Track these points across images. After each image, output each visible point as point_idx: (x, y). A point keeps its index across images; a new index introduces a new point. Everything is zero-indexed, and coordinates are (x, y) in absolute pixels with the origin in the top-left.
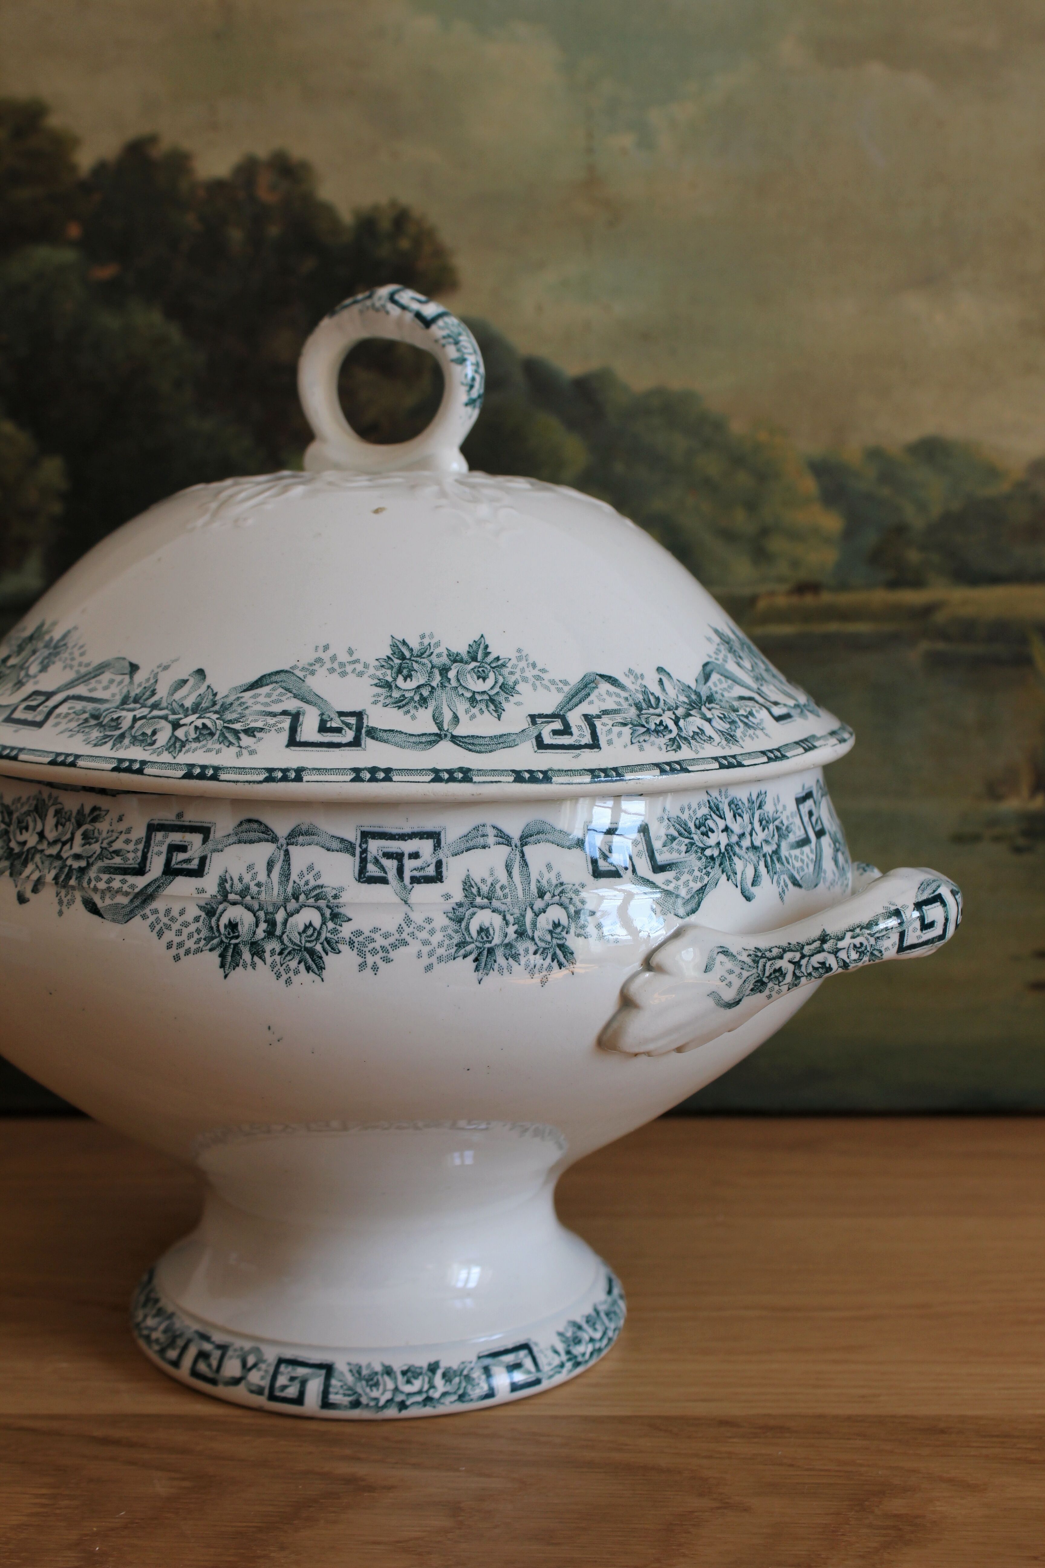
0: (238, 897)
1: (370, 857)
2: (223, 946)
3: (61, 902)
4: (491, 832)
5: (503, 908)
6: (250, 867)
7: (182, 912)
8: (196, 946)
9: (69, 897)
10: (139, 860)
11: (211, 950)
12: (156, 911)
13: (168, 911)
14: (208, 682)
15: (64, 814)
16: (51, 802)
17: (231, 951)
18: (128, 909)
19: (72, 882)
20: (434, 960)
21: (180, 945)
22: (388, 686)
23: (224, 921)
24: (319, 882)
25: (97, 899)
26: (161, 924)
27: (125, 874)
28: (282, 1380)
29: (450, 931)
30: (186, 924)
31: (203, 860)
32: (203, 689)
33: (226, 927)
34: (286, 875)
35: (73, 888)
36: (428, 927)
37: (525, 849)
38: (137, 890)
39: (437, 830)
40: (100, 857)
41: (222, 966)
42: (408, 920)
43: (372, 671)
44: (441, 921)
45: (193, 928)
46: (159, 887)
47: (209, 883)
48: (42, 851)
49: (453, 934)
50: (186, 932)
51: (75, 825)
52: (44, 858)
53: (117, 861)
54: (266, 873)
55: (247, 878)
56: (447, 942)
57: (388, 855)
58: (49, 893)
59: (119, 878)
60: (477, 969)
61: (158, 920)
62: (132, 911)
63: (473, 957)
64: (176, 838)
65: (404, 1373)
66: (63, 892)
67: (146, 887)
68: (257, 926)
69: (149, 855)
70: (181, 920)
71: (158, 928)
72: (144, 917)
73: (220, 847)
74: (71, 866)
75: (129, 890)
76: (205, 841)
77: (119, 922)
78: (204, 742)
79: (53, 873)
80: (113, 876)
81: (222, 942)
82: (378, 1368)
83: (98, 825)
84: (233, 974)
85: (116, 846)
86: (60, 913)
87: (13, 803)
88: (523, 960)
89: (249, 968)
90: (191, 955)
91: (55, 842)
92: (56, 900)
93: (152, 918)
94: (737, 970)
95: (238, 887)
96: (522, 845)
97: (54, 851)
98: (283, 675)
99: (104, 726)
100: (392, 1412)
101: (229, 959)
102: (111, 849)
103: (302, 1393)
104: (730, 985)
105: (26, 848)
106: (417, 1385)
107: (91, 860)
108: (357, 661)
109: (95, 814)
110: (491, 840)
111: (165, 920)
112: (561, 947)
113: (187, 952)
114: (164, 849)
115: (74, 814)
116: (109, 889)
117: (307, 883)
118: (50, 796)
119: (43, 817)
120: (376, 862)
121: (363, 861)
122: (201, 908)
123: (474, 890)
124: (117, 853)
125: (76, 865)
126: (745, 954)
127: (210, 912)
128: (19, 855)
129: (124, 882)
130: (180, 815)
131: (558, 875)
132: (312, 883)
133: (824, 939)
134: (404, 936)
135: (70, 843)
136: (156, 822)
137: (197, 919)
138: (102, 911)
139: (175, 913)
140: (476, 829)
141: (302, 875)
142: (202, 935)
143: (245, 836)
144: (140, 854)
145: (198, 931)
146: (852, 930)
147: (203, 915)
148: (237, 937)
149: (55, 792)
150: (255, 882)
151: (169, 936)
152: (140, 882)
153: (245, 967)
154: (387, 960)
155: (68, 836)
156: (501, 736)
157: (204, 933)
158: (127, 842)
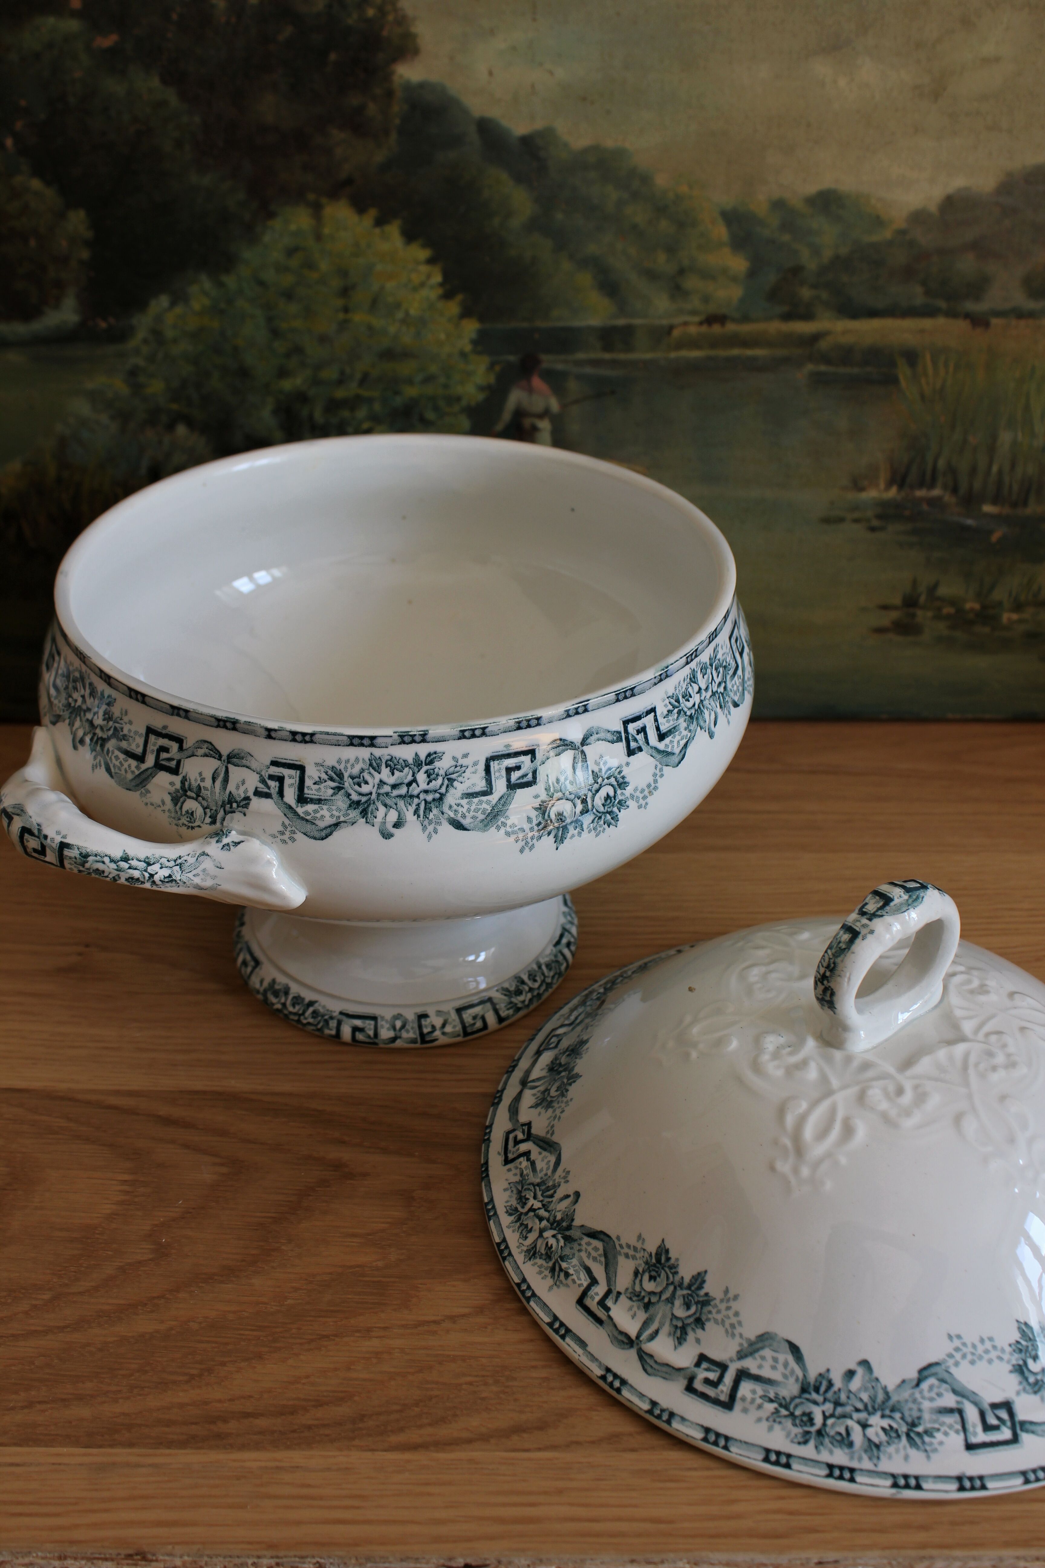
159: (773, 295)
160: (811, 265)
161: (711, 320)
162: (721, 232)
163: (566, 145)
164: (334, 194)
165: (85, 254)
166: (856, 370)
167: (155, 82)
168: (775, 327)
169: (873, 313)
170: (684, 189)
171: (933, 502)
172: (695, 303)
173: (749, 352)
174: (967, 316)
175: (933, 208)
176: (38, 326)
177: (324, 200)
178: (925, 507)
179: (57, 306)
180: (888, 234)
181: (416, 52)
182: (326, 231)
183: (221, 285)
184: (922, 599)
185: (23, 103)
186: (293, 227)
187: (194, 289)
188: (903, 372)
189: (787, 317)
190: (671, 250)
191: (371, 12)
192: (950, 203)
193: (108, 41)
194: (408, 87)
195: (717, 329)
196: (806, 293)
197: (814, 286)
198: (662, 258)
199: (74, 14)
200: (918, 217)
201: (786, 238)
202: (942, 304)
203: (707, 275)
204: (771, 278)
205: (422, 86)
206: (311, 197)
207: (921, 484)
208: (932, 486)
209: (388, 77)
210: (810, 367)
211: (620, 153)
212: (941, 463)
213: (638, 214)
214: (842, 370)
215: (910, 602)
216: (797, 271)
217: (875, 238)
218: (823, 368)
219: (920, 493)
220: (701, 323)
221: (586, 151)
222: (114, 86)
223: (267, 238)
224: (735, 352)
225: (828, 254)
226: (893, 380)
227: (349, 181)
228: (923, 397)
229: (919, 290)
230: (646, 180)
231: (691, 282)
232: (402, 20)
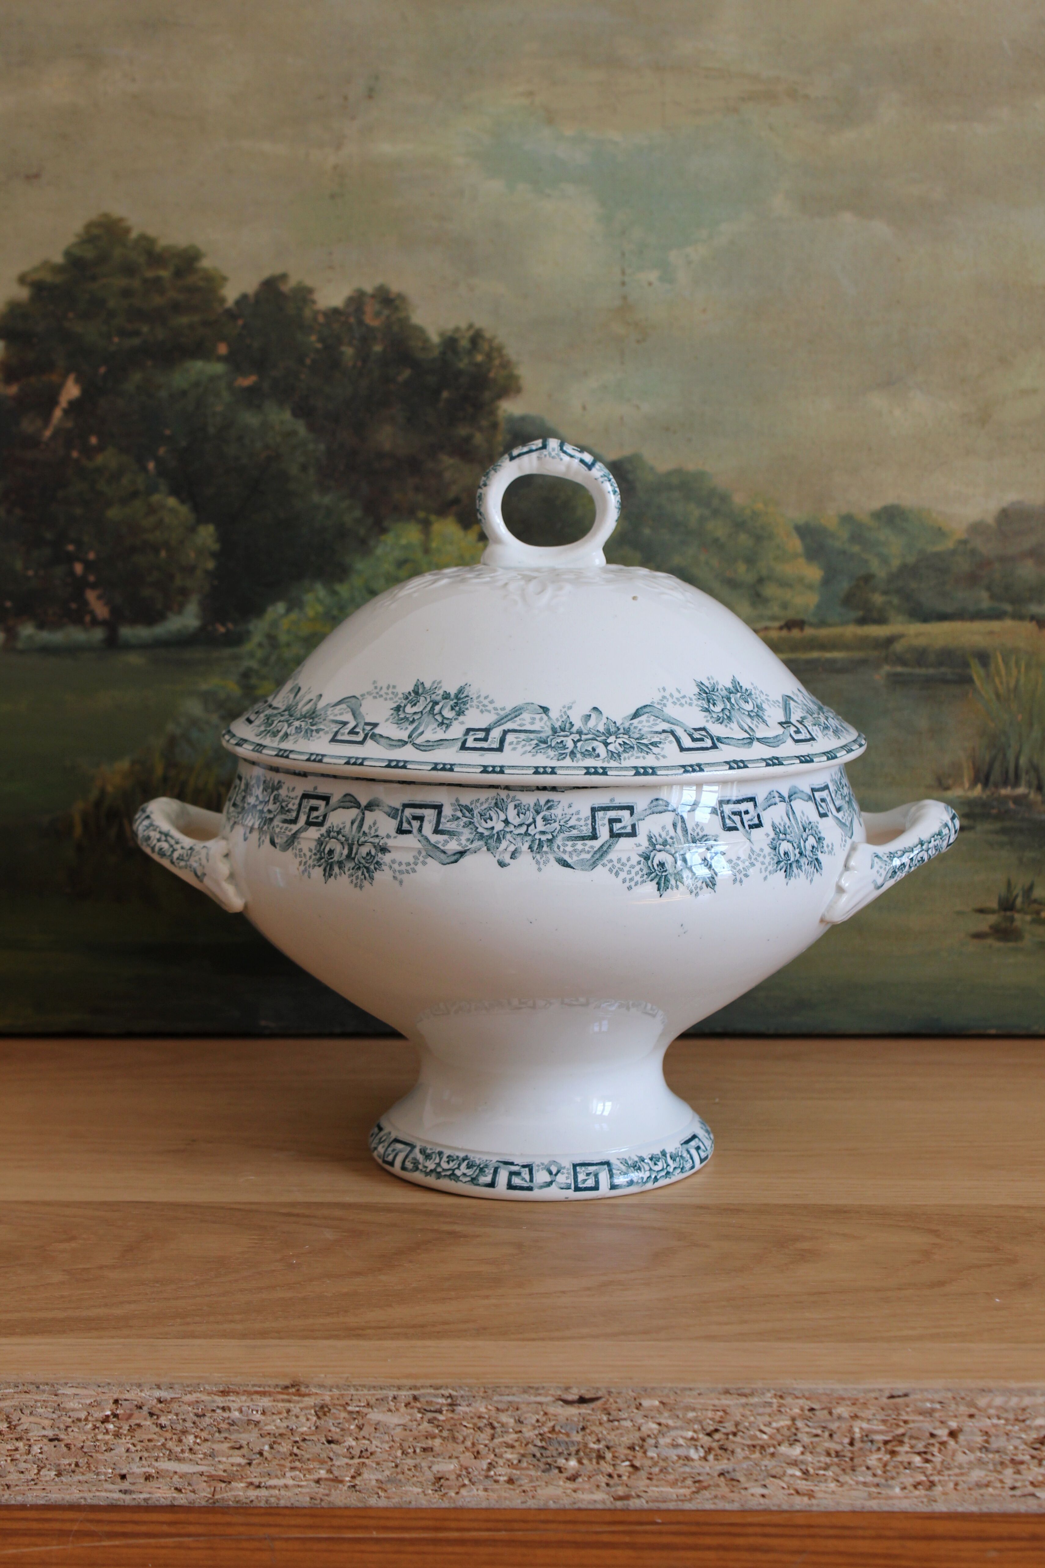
0: (662, 847)
1: (726, 816)
2: (658, 877)
3: (538, 863)
4: (776, 795)
5: (791, 839)
6: (663, 828)
7: (629, 859)
8: (642, 879)
9: (544, 858)
10: (591, 830)
11: (651, 880)
12: (611, 861)
13: (619, 860)
14: (605, 715)
15: (523, 807)
16: (510, 800)
17: (663, 879)
18: (591, 861)
19: (545, 849)
20: (768, 873)
21: (631, 880)
22: (707, 710)
23: (656, 862)
24: (705, 833)
25: (566, 857)
26: (617, 868)
27: (584, 840)
28: (581, 1177)
29: (772, 856)
30: (633, 867)
31: (633, 826)
32: (605, 720)
33: (658, 866)
34: (685, 830)
35: (546, 853)
36: (762, 854)
37: (792, 803)
38: (595, 849)
39: (753, 796)
40: (561, 831)
41: (659, 889)
42: (752, 851)
43: (695, 702)
44: (767, 850)
45: (638, 868)
46: (610, 845)
47: (642, 839)
48: (511, 832)
49: (774, 857)
50: (633, 871)
51: (534, 812)
52: (514, 836)
53: (575, 832)
54: (673, 830)
55: (664, 835)
56: (772, 862)
57: (734, 813)
58: (526, 859)
59: (580, 843)
60: (786, 877)
61: (614, 866)
62: (594, 862)
63: (783, 870)
64: (613, 814)
65: (651, 1159)
66: (538, 856)
67: (602, 846)
68: (676, 863)
69: (597, 827)
70: (629, 864)
71: (614, 871)
72: (604, 865)
73: (642, 817)
74: (540, 839)
75: (590, 850)
76: (632, 814)
77: (586, 870)
78: (631, 753)
79: (527, 845)
80: (576, 842)
81: (657, 875)
82: (636, 1159)
83: (552, 811)
84: (665, 894)
85: (571, 823)
86: (540, 870)
87: (471, 804)
88: (803, 868)
89: (674, 889)
90: (639, 885)
91: (521, 825)
92: (534, 862)
93: (609, 865)
94: (884, 866)
95: (660, 840)
96: (790, 801)
97: (523, 830)
98: (648, 707)
99: (553, 747)
100: (650, 1186)
101: (662, 885)
102: (568, 826)
103: (597, 1182)
104: (881, 875)
105: (495, 831)
106: (661, 1165)
107: (555, 834)
108: (684, 697)
109: (549, 804)
110: (777, 799)
111: (618, 865)
112: (817, 859)
113: (636, 884)
114: (606, 822)
115: (532, 805)
116: (575, 851)
117: (698, 834)
118: (508, 796)
119: (504, 810)
120: (730, 818)
121: (723, 818)
122: (640, 855)
123: (778, 830)
124: (573, 827)
125: (544, 838)
126: (886, 856)
127: (647, 858)
128: (491, 837)
129: (585, 845)
130: (612, 800)
131: (808, 818)
132: (701, 834)
133: (921, 843)
134: (753, 860)
135: (533, 825)
136: (596, 806)
137: (639, 863)
138: (572, 865)
139: (624, 860)
140: (770, 793)
141: (694, 830)
142: (645, 872)
143: (655, 809)
144: (590, 826)
145: (641, 870)
146: (934, 837)
147: (643, 860)
148: (666, 871)
149: (512, 793)
150: (669, 836)
151: (623, 875)
152: (597, 844)
153: (672, 889)
154: (746, 876)
155: (531, 820)
156: (777, 736)
157: (645, 871)
158: (579, 820)
159: (848, 601)
160: (880, 572)
161: (790, 625)
162: (796, 544)
163: (652, 469)
164: (442, 511)
165: (211, 565)
166: (931, 671)
167: (287, 415)
168: (851, 631)
169: (943, 617)
170: (760, 506)
171: (1018, 800)
172: (776, 609)
173: (828, 655)
174: (1033, 618)
175: (990, 520)
176: (160, 630)
177: (433, 518)
178: (1011, 805)
179: (180, 611)
180: (949, 544)
181: (518, 390)
182: (434, 545)
183: (334, 593)
184: (1019, 900)
185: (168, 432)
186: (403, 541)
187: (309, 597)
188: (977, 672)
189: (862, 621)
190: (751, 561)
191: (479, 358)
192: (1005, 515)
193: (248, 381)
194: (511, 420)
195: (796, 633)
196: (878, 599)
197: (885, 593)
198: (742, 568)
199: (220, 359)
200: (977, 528)
201: (856, 549)
202: (1008, 608)
203: (785, 584)
204: (844, 585)
205: (523, 419)
206: (421, 515)
207: (1005, 783)
208: (1016, 784)
209: (493, 412)
210: (887, 668)
211: (700, 476)
212: (1023, 761)
213: (719, 529)
214: (918, 671)
215: (1007, 906)
216: (868, 578)
217: (939, 548)
218: (899, 669)
219: (1005, 791)
220: (781, 628)
221: (669, 474)
222: (250, 419)
223: (379, 551)
224: (815, 655)
225: (896, 563)
226: (968, 680)
227: (456, 501)
228: (998, 696)
229: (984, 595)
230: (724, 498)
231: (770, 590)
232: (506, 365)
